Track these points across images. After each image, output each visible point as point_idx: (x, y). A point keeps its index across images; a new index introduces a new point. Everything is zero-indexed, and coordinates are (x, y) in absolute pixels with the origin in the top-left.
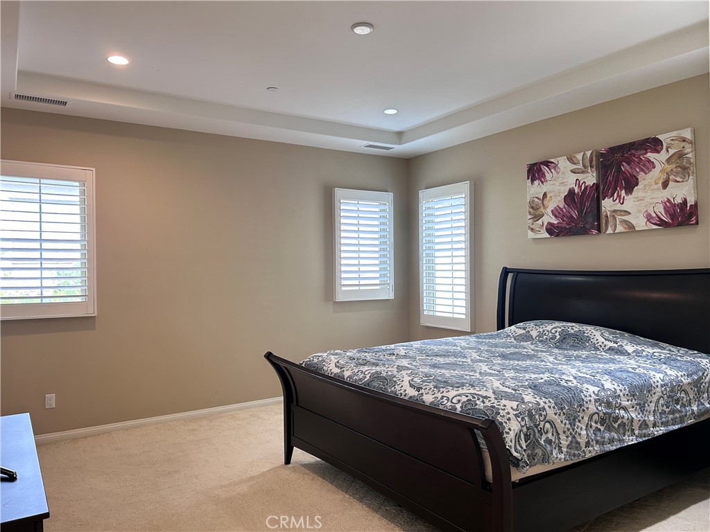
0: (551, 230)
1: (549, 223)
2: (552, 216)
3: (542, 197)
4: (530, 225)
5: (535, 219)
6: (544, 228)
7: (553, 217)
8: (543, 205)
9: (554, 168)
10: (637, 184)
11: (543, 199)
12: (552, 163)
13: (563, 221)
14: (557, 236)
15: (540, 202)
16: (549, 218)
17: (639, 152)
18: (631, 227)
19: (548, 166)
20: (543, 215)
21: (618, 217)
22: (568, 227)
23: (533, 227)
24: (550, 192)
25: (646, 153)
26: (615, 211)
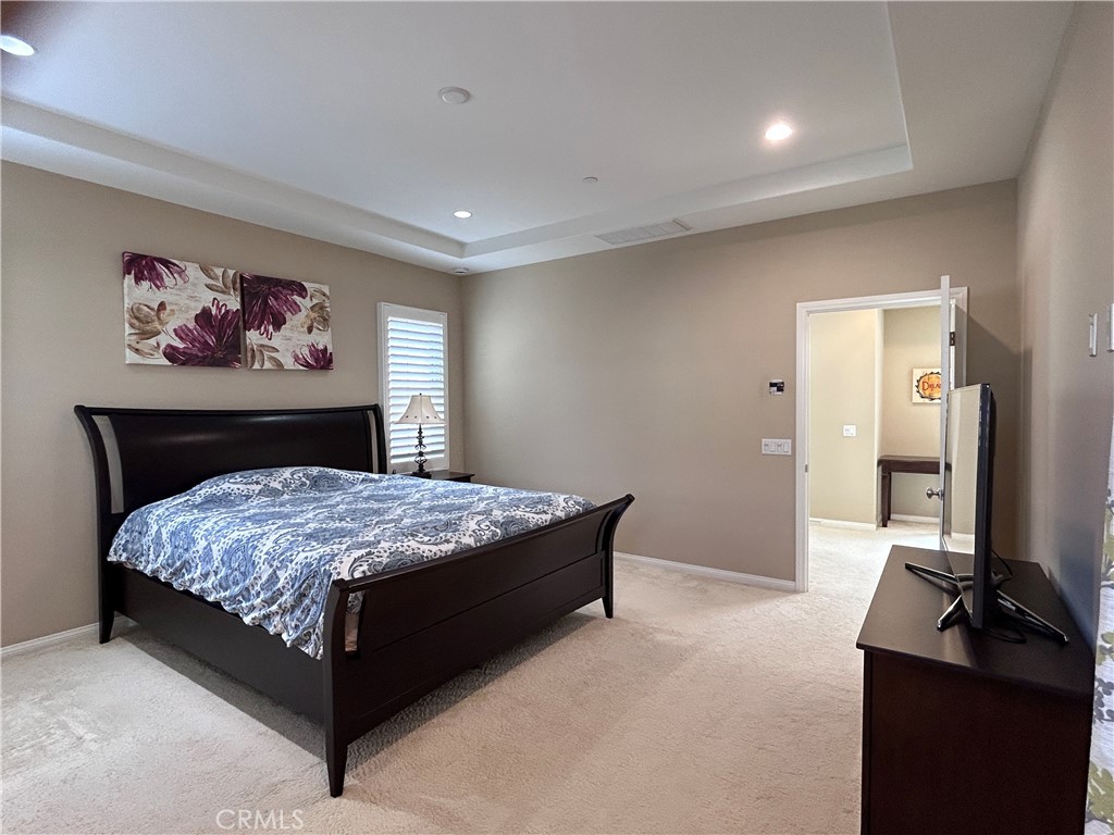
0: (171, 354)
1: (169, 346)
2: (174, 336)
3: (156, 308)
4: (134, 344)
5: (143, 336)
6: (161, 351)
7: (176, 338)
8: (159, 319)
9: (180, 274)
10: (285, 323)
11: (159, 310)
12: (175, 265)
13: (194, 346)
14: (183, 364)
15: (153, 313)
16: (168, 339)
17: (285, 292)
18: (279, 365)
19: (168, 268)
20: (159, 333)
21: (266, 353)
22: (200, 354)
23: (138, 346)
24: (171, 303)
25: (293, 295)
26: (262, 346)
